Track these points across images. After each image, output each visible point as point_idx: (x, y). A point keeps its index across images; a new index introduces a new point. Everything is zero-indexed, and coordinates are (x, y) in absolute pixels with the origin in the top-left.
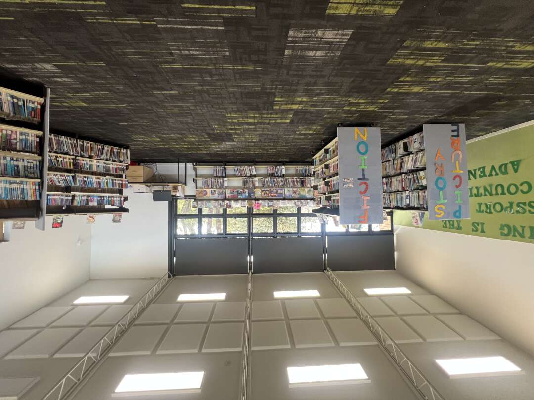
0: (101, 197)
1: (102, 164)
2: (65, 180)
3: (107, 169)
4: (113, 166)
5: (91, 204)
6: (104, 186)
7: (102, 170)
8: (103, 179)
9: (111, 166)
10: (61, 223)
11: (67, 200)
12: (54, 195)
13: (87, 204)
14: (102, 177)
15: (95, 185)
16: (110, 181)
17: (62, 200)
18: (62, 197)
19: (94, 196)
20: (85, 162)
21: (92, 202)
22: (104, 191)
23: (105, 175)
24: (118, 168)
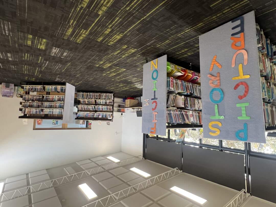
0: (103, 114)
1: (104, 101)
2: (92, 108)
3: (106, 103)
4: (108, 101)
5: (100, 117)
6: (104, 110)
7: (104, 103)
8: (104, 107)
9: (107, 101)
10: (91, 123)
11: (92, 115)
12: (89, 113)
13: (98, 117)
14: (103, 106)
15: (101, 110)
16: (106, 108)
17: (91, 115)
18: (91, 114)
19: (101, 114)
20: (98, 101)
21: (100, 116)
22: (104, 112)
24: (110, 102)
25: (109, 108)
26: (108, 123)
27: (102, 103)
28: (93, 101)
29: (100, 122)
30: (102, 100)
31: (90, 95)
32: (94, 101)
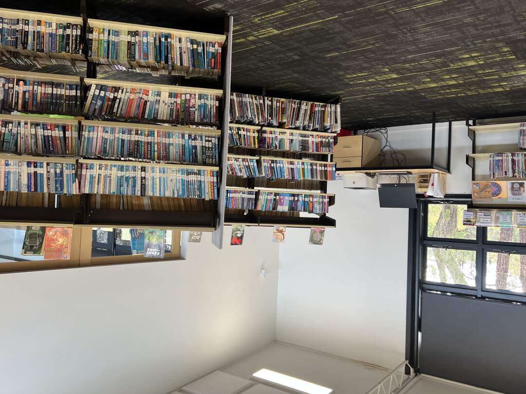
0: (293, 195)
1: (297, 136)
2: (248, 167)
3: (304, 145)
4: (314, 138)
5: (280, 209)
6: (299, 177)
7: (297, 148)
8: (298, 164)
9: (310, 139)
10: (242, 237)
11: (249, 199)
12: (235, 192)
13: (275, 208)
14: (296, 161)
15: (287, 176)
16: (307, 167)
17: (243, 199)
18: (243, 196)
19: (283, 194)
20: (274, 135)
21: (282, 204)
22: (298, 185)
23: (299, 156)
24: (321, 142)
25: (321, 171)
26: (317, 236)
27: (287, 147)
28: (250, 133)
29: (281, 232)
30: (288, 131)
31: (242, 105)
32: (252, 134)
